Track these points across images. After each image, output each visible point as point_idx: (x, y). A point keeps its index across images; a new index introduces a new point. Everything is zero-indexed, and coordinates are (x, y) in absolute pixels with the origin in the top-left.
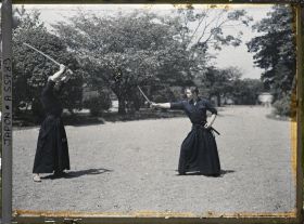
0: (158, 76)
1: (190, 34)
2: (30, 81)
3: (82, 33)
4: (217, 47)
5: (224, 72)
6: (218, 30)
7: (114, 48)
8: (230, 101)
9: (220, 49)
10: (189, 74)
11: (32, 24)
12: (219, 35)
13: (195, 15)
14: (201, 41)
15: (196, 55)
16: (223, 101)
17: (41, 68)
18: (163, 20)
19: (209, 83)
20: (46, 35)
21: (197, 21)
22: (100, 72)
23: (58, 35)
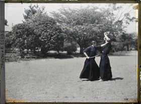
0: (99, 36)
1: (114, 17)
2: (40, 38)
3: (64, 16)
4: (127, 23)
5: (130, 35)
6: (128, 14)
7: (78, 23)
8: (133, 49)
9: (129, 24)
10: (114, 36)
11: (41, 12)
12: (128, 17)
13: (116, 7)
14: (120, 20)
15: (117, 26)
16: (130, 49)
17: (45, 32)
18: (101, 10)
19: (123, 40)
20: (48, 17)
21: (118, 10)
22: (72, 34)
23: (53, 17)
